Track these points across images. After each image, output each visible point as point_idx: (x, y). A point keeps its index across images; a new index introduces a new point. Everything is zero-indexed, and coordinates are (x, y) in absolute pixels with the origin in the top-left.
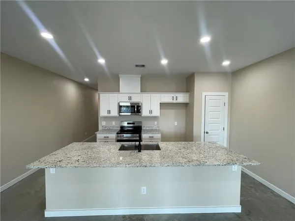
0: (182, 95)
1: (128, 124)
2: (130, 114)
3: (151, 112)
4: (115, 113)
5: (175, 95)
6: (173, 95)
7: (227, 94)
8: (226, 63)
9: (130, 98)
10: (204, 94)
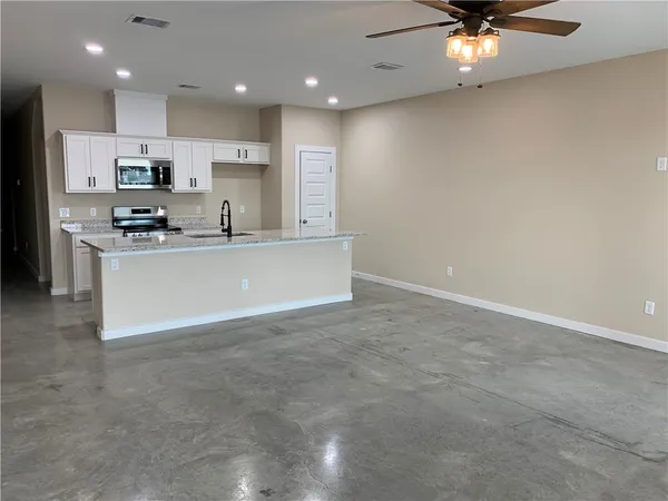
0: (256, 148)
1: (134, 211)
2: (150, 187)
3: (193, 182)
4: (106, 184)
5: (244, 146)
6: (239, 147)
7: (333, 150)
8: (333, 101)
9: (144, 149)
10: (298, 148)
